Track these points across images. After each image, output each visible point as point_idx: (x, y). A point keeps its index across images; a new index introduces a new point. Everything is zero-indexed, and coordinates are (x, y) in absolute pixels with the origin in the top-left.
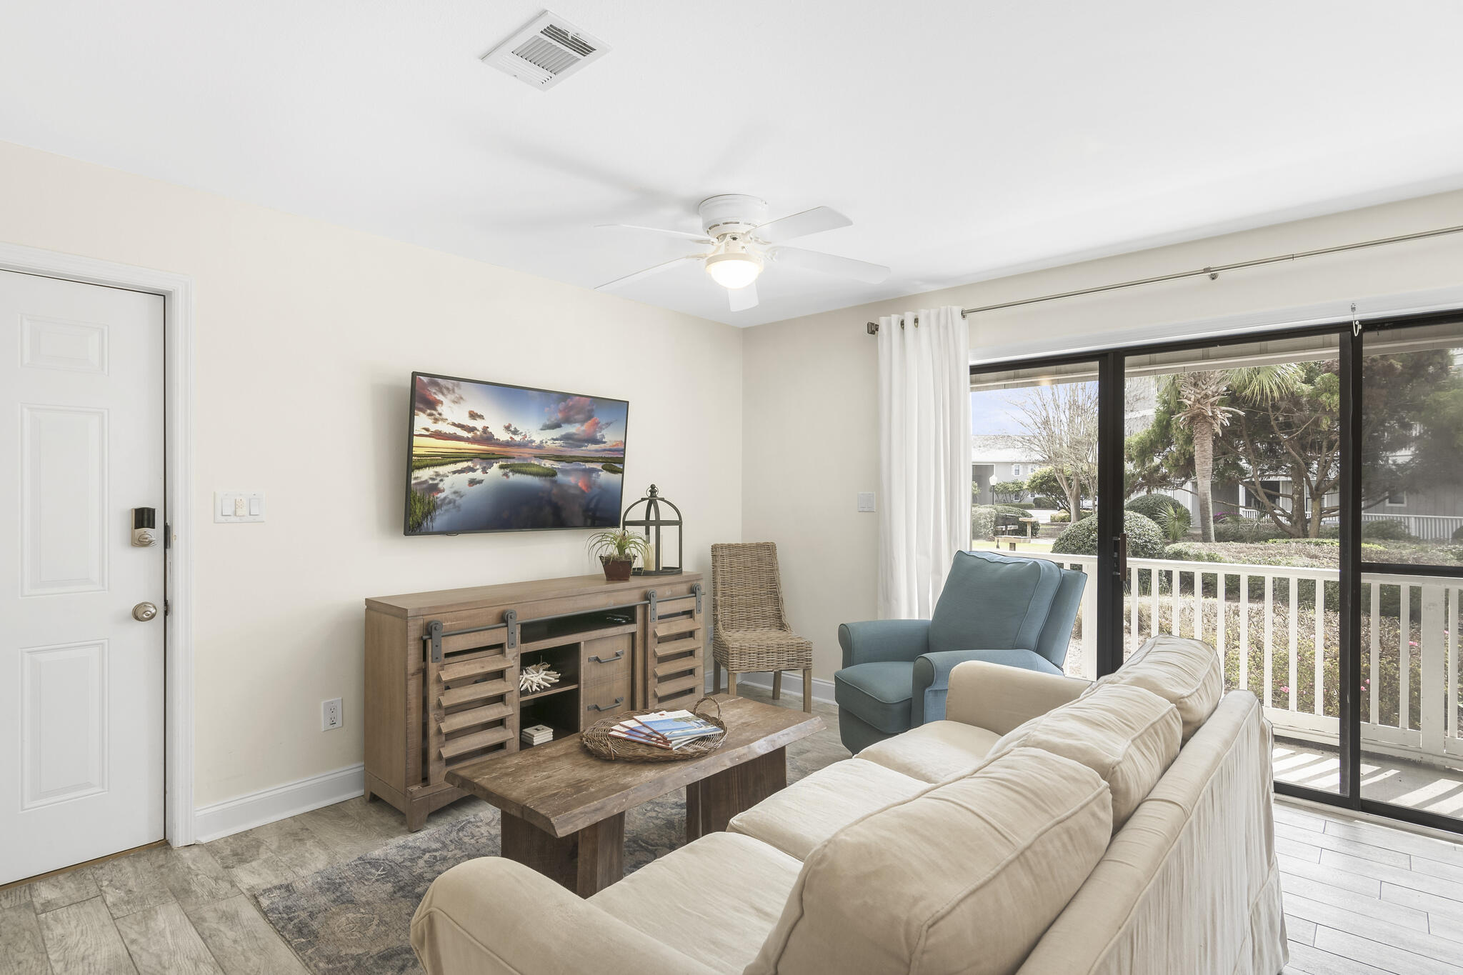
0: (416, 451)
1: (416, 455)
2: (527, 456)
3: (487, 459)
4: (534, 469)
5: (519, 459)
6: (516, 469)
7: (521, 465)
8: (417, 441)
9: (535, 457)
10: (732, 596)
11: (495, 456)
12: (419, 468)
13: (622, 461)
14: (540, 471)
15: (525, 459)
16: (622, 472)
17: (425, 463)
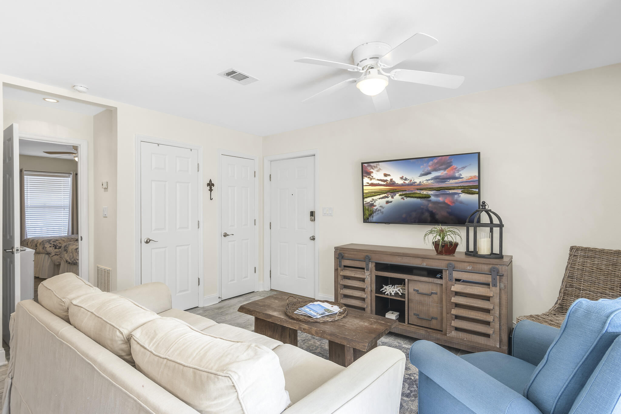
0: (365, 191)
1: (365, 193)
2: (412, 189)
3: (393, 192)
4: (417, 195)
5: (408, 191)
6: (407, 196)
7: (411, 194)
8: (365, 188)
9: (417, 189)
10: (580, 289)
11: (396, 191)
12: (366, 198)
13: (478, 187)
14: (421, 196)
15: (411, 191)
16: (479, 193)
17: (368, 196)
